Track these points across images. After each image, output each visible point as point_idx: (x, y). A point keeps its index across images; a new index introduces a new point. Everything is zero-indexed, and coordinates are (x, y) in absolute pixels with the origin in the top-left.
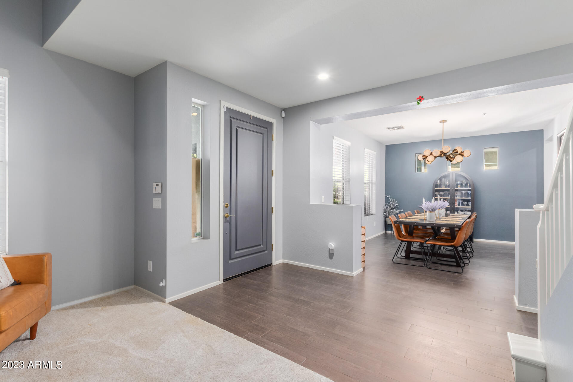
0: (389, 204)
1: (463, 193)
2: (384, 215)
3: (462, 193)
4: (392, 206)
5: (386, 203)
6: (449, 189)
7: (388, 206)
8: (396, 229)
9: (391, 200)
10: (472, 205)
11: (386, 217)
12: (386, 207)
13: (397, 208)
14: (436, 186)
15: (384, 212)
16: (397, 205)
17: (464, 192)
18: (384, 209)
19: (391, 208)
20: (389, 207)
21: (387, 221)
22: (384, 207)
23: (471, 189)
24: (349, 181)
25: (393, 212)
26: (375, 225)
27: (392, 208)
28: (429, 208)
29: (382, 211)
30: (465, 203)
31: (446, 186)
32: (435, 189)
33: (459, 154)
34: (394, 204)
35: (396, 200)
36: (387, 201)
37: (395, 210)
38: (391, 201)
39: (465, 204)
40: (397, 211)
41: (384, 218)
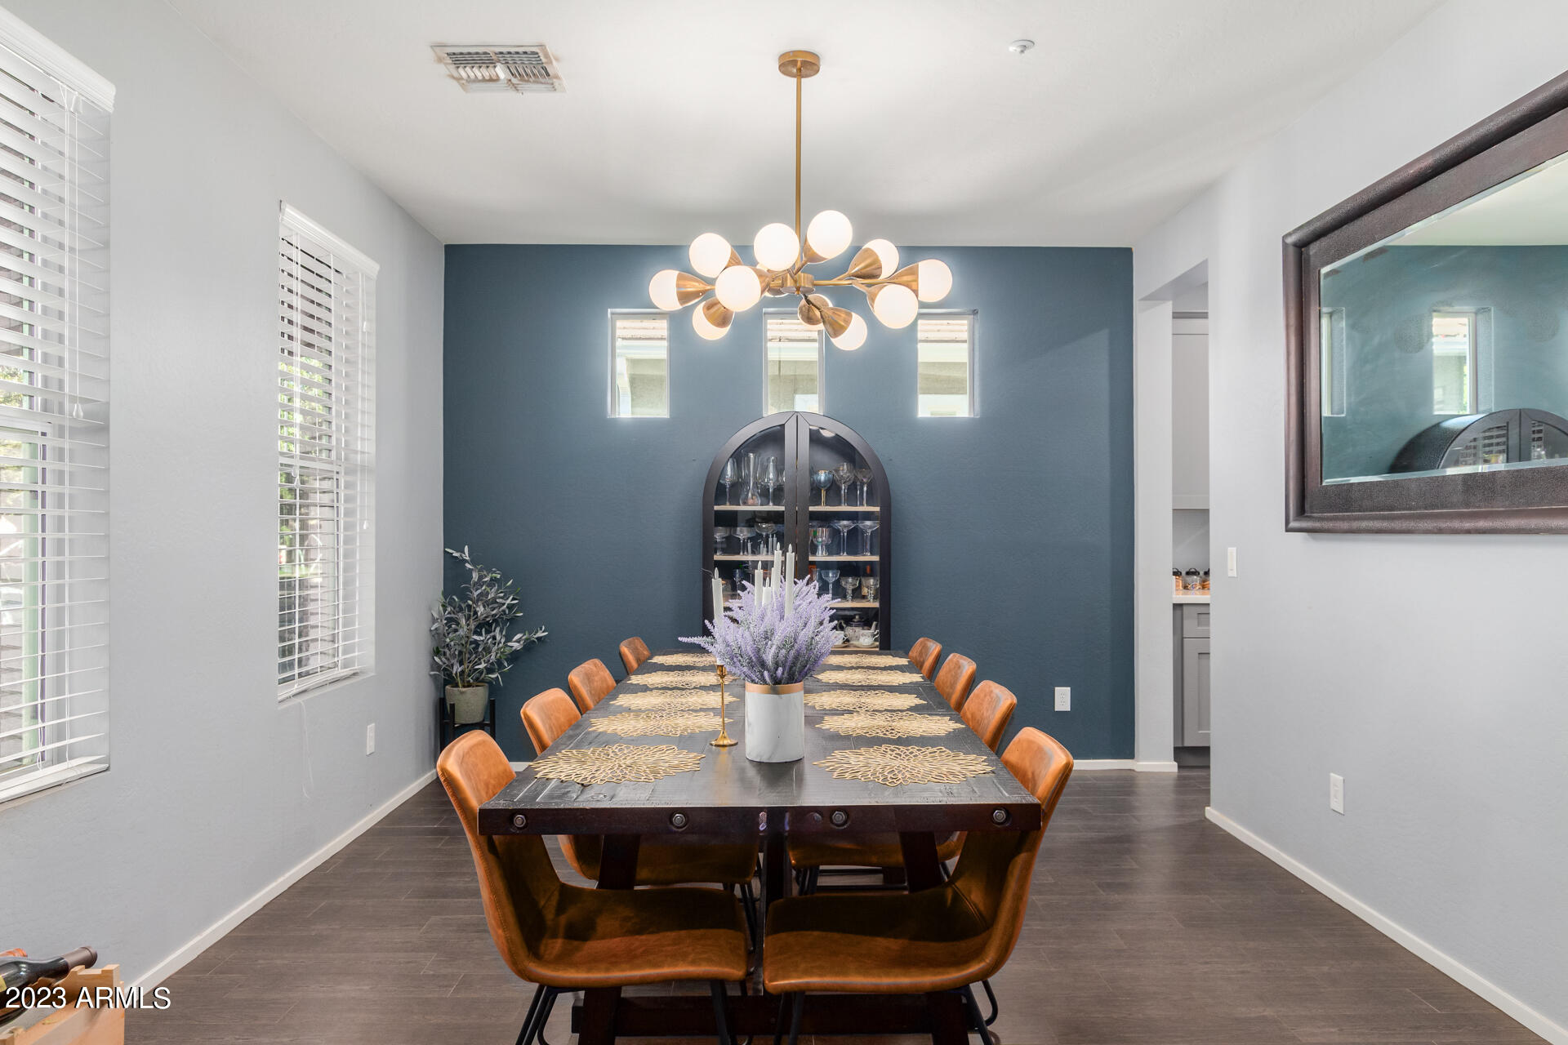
0: (464, 597)
1: (838, 532)
2: (435, 666)
3: (835, 533)
4: (480, 610)
5: (446, 594)
6: (782, 508)
7: (461, 610)
8: (500, 885)
9: (475, 576)
10: (884, 594)
11: (446, 683)
12: (449, 620)
13: (513, 620)
14: (720, 491)
15: (437, 652)
16: (510, 607)
17: (844, 525)
18: (435, 634)
19: (480, 626)
20: (463, 622)
21: (453, 706)
22: (434, 620)
23: (877, 509)
24: (98, 427)
25: (487, 650)
26: (370, 746)
27: (485, 626)
28: (769, 658)
29: (424, 644)
30: (849, 583)
31: (765, 494)
32: (716, 508)
33: (892, 280)
34: (494, 601)
35: (505, 578)
36: (455, 579)
37: (498, 638)
38: (479, 583)
39: (849, 588)
40: (509, 638)
41: (437, 688)
